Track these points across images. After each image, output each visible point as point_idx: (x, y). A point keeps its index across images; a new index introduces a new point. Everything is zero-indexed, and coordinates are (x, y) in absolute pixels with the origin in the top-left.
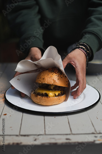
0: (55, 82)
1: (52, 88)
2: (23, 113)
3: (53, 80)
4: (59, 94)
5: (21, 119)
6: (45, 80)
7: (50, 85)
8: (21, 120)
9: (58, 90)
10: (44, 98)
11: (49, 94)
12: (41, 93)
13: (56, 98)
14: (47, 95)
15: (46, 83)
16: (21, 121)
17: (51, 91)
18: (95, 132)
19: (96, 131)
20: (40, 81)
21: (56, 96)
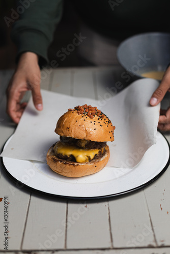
0: (88, 134)
1: (83, 145)
2: (31, 195)
3: (86, 130)
4: (96, 155)
5: (27, 210)
6: (70, 131)
7: (80, 140)
8: (26, 214)
9: (94, 148)
10: (68, 165)
11: (77, 157)
12: (63, 155)
13: (89, 165)
14: (73, 159)
15: (73, 137)
16: (26, 216)
17: (81, 150)
18: (154, 244)
19: (155, 241)
20: (62, 132)
21: (90, 160)
